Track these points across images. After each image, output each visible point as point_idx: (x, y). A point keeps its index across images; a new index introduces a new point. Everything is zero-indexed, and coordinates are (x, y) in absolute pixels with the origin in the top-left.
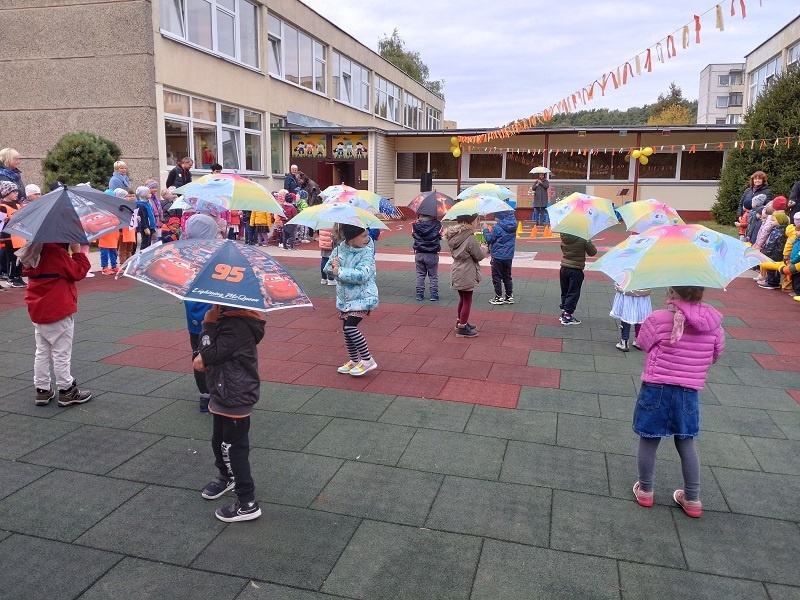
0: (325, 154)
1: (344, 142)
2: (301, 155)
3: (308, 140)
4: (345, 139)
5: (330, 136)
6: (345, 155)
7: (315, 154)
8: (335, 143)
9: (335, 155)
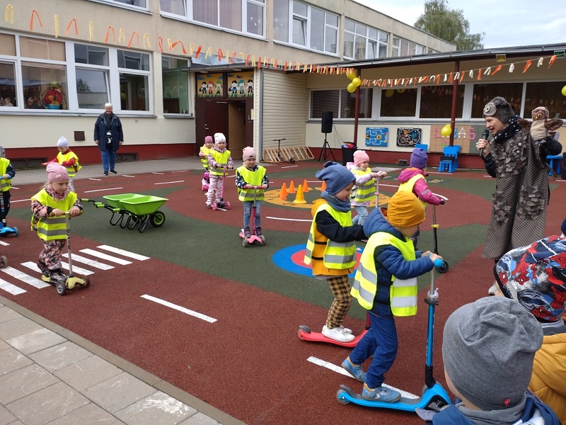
0: (222, 94)
1: (238, 80)
2: (204, 95)
3: (210, 79)
4: (238, 77)
5: (226, 74)
6: (238, 93)
7: (214, 93)
8: (230, 80)
9: (230, 93)
